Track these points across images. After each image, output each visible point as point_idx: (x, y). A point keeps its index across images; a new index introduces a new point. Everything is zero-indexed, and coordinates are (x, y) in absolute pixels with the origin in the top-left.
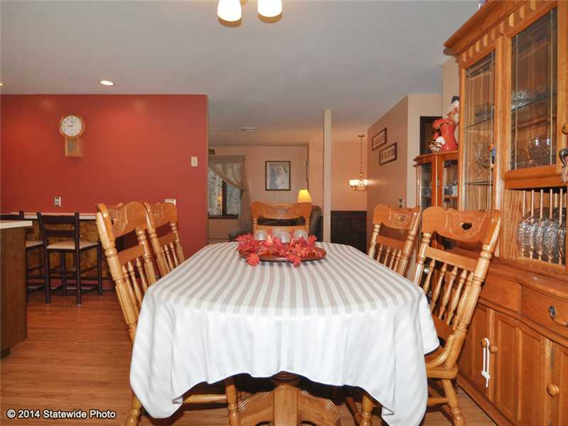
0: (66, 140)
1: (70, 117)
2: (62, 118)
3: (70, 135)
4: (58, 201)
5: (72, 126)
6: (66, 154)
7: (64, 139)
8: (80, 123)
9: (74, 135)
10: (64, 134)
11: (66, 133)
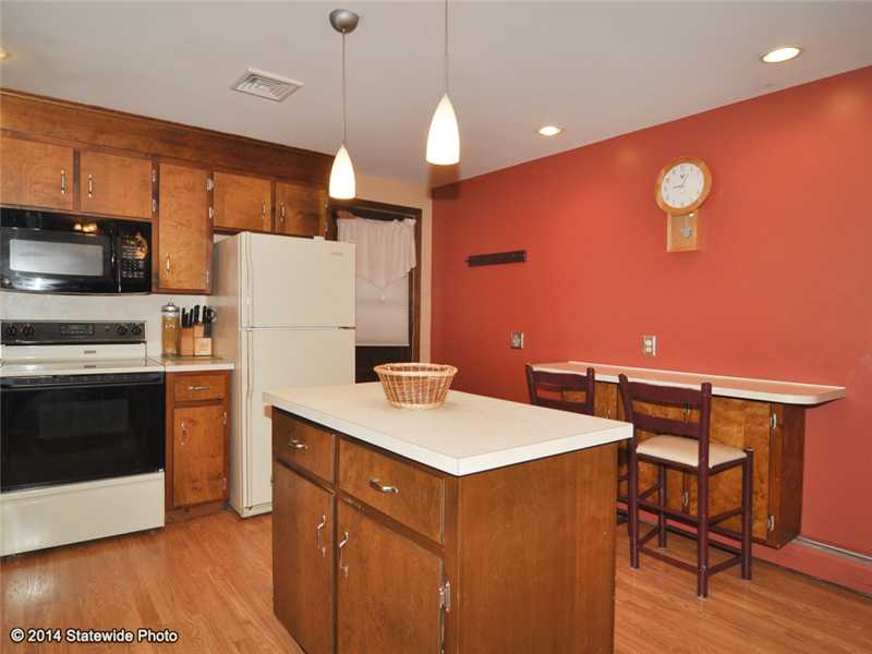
0: (669, 217)
1: (677, 168)
2: (663, 171)
3: (677, 206)
4: (650, 344)
5: (683, 186)
6: (669, 248)
7: (665, 214)
8: (701, 176)
9: (686, 205)
10: (666, 205)
11: (670, 203)
